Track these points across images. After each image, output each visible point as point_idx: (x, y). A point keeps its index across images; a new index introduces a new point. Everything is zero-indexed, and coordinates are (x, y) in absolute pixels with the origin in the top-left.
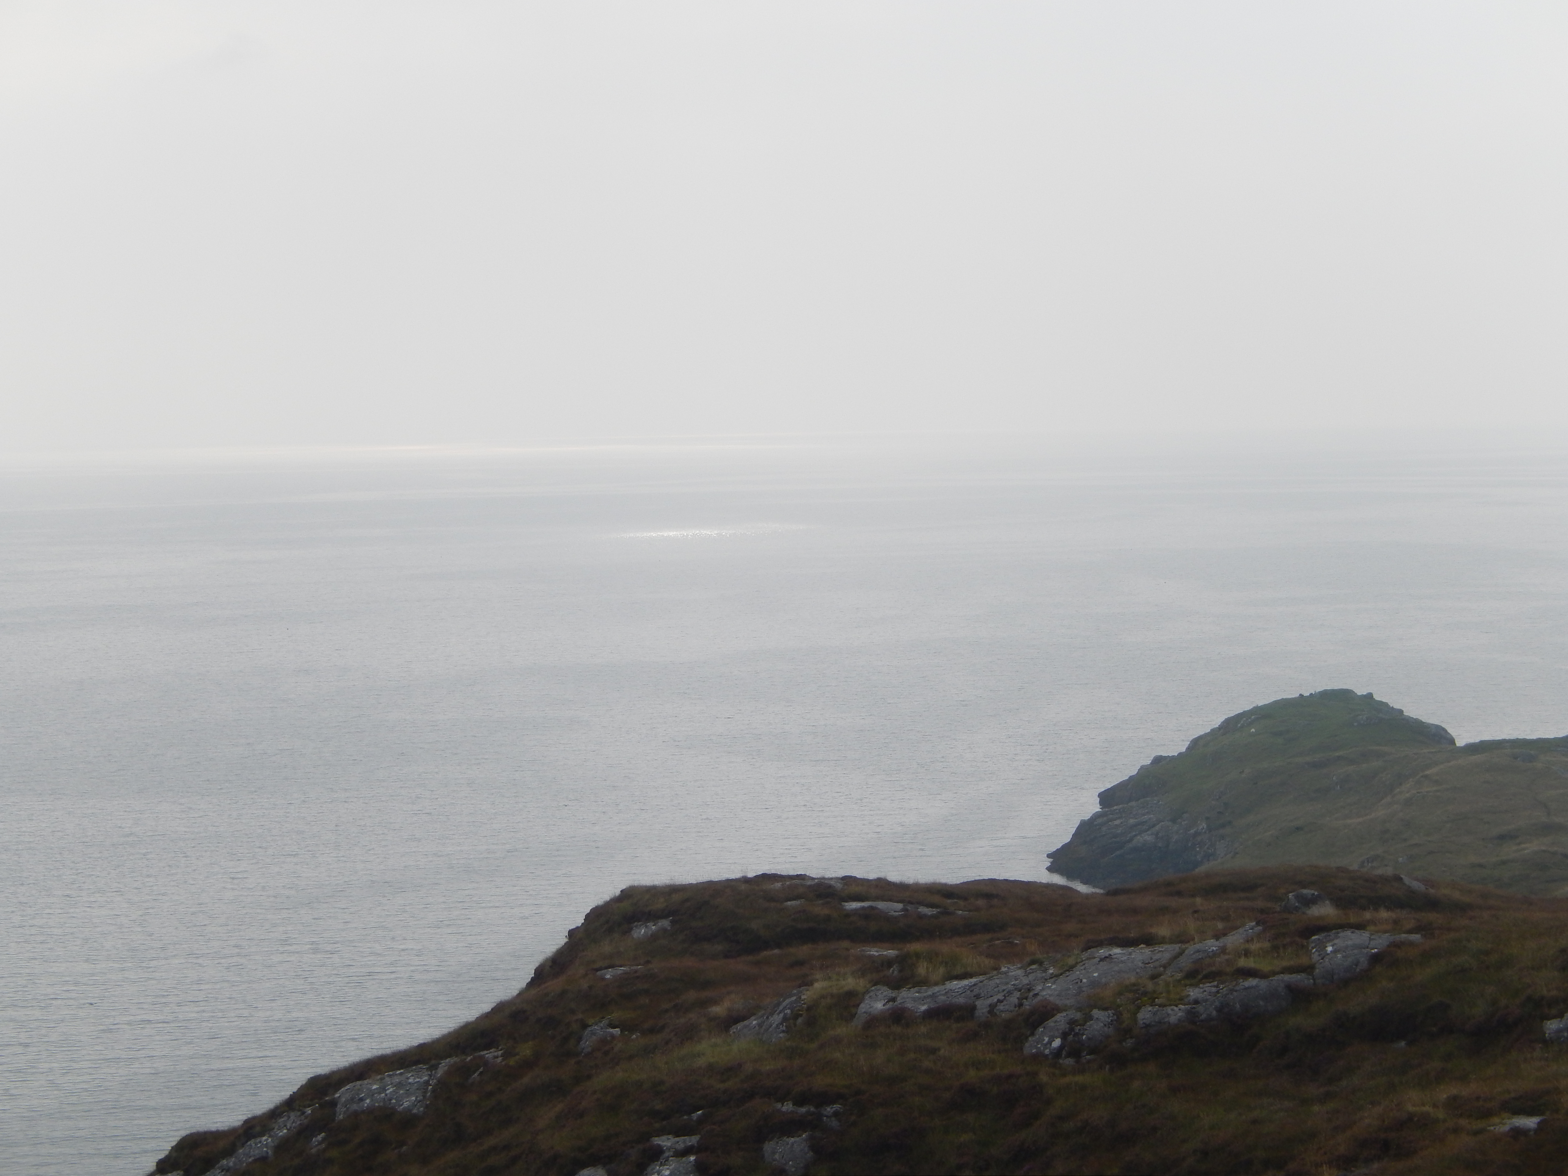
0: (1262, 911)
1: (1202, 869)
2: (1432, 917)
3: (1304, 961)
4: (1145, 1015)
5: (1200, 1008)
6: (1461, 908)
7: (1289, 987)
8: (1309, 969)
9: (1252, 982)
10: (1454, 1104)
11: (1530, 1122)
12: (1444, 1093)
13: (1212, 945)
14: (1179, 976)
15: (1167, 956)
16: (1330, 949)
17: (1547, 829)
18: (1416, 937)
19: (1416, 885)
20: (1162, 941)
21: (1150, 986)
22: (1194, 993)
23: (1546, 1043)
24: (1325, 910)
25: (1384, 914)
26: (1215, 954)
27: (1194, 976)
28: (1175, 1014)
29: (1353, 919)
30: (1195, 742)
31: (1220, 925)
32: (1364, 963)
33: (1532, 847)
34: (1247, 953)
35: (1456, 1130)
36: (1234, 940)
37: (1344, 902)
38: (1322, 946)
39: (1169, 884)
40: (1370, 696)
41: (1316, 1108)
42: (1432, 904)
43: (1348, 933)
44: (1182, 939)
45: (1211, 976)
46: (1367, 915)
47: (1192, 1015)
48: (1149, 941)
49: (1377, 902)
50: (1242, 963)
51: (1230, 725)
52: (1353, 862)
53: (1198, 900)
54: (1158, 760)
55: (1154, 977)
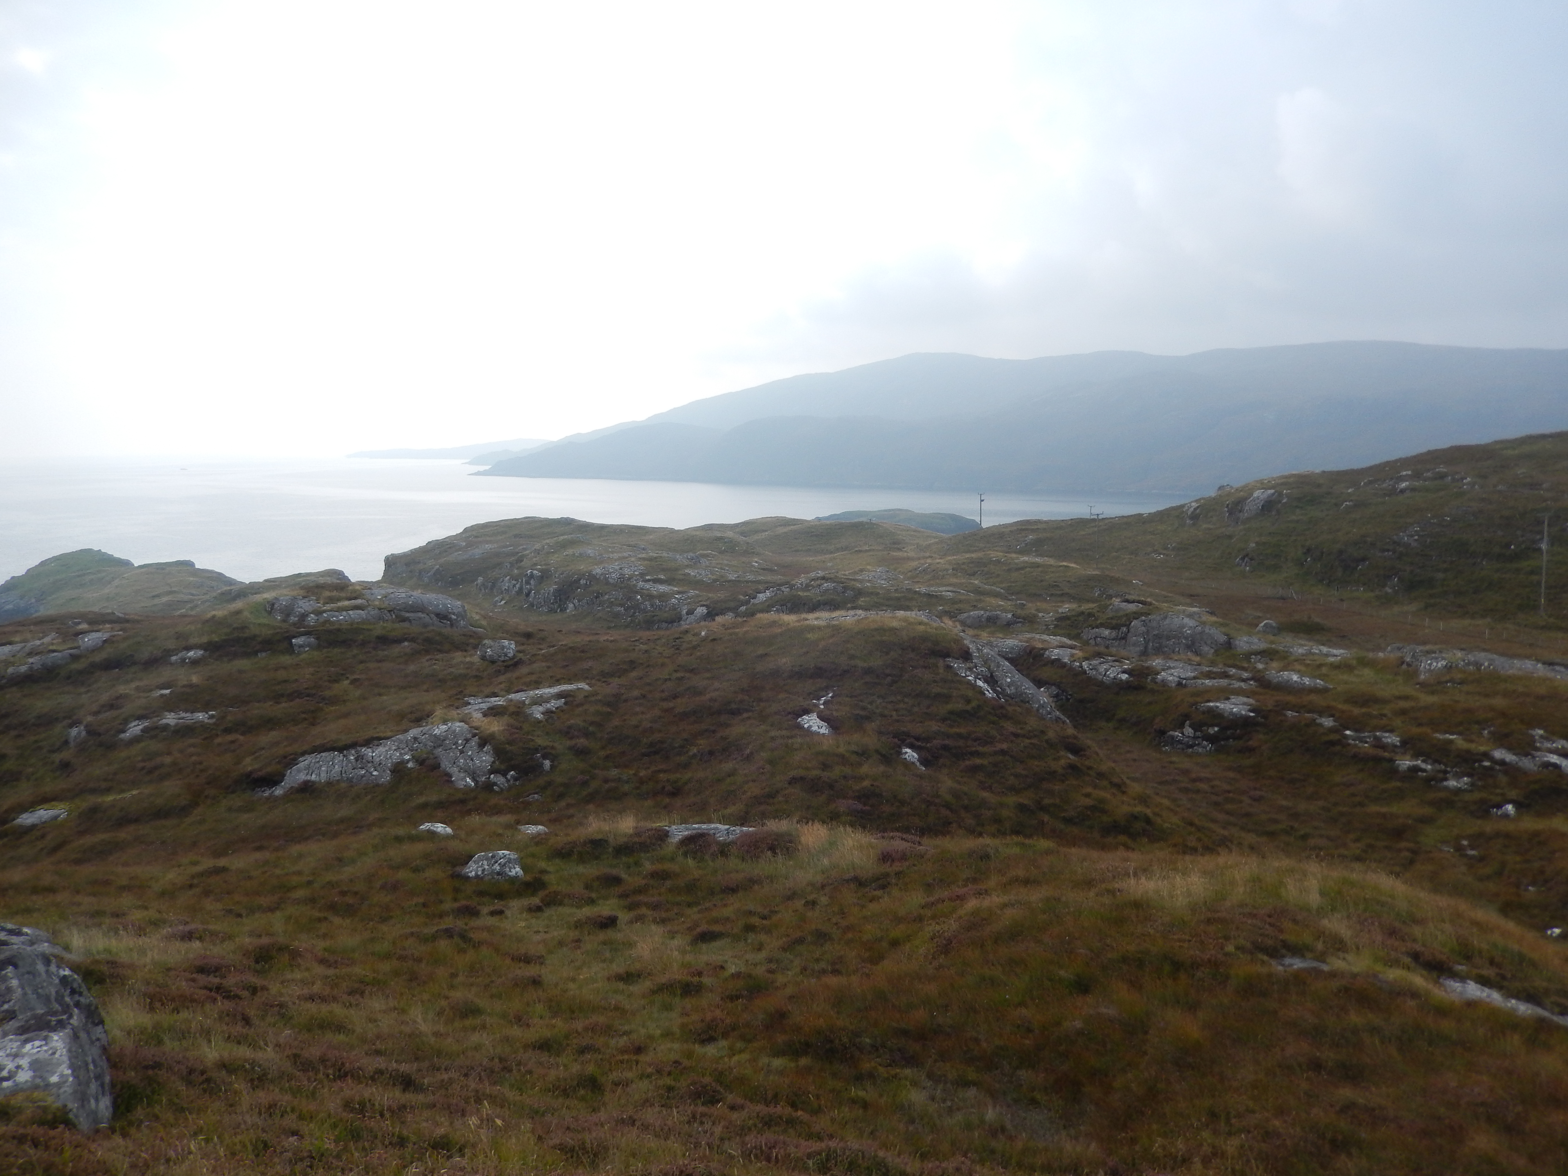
0: (58, 629)
1: (34, 616)
2: (127, 625)
3: (76, 645)
4: (10, 670)
5: (34, 665)
6: (138, 621)
7: (71, 655)
8: (78, 647)
9: (55, 654)
10: (137, 689)
11: (167, 691)
12: (133, 685)
13: (38, 642)
14: (24, 655)
15: (19, 648)
16: (86, 640)
17: (171, 593)
18: (120, 633)
19: (121, 615)
20: (17, 643)
21: (12, 659)
22: (31, 660)
23: (171, 664)
24: (84, 626)
25: (107, 626)
26: (39, 646)
27: (30, 654)
28: (23, 669)
29: (95, 629)
30: (28, 570)
31: (41, 635)
32: (100, 644)
33: (165, 599)
34: (52, 644)
35: (139, 697)
36: (47, 640)
37: (91, 623)
38: (83, 639)
39: (19, 622)
40: (100, 550)
41: (84, 696)
42: (127, 621)
43: (93, 633)
44: (25, 641)
45: (36, 654)
46: (101, 627)
47: (31, 669)
48: (10, 643)
49: (104, 622)
50: (51, 648)
51: (43, 564)
52: (96, 609)
53: (32, 627)
54: (13, 578)
55: (13, 656)
